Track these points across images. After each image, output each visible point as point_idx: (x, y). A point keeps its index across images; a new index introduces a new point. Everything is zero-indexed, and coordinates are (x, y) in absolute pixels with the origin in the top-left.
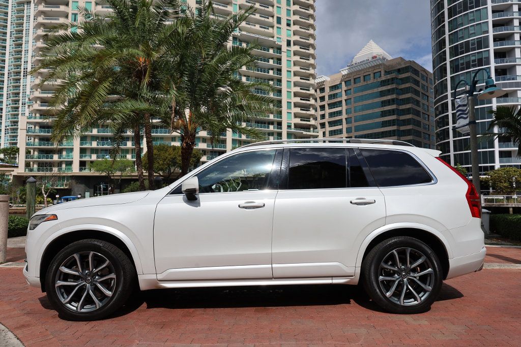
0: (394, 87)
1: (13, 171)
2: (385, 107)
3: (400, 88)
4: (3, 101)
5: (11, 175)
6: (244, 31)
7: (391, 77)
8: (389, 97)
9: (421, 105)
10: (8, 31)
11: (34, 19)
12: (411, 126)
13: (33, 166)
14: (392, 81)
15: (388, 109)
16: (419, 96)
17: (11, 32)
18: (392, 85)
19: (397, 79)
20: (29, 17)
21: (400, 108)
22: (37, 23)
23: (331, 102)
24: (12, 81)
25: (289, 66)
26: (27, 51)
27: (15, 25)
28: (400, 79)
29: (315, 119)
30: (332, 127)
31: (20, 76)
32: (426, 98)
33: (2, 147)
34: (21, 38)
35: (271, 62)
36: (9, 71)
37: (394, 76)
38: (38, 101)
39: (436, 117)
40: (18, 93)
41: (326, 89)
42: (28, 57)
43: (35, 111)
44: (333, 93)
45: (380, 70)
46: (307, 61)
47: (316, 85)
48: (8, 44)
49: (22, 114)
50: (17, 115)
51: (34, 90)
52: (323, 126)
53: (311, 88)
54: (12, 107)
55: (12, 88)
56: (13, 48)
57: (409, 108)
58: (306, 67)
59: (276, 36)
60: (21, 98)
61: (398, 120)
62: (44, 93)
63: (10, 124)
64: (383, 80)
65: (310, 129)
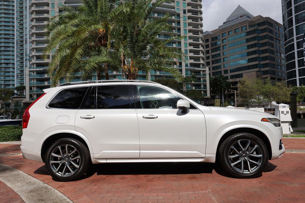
0: (256, 35)
1: (23, 100)
2: (249, 49)
3: (260, 36)
4: (14, 59)
5: (22, 102)
7: (253, 29)
8: (253, 43)
9: (275, 46)
10: (15, 17)
11: (29, 9)
12: (268, 61)
13: (34, 97)
14: (254, 32)
15: (252, 50)
16: (273, 41)
17: (17, 17)
18: (255, 34)
19: (258, 30)
20: (26, 7)
21: (260, 50)
22: (31, 11)
23: (213, 48)
24: (19, 47)
25: (185, 26)
26: (26, 28)
27: (19, 13)
28: (260, 30)
29: (203, 59)
30: (214, 64)
31: (23, 43)
32: (278, 42)
33: (16, 86)
34: (22, 20)
35: (174, 24)
36: (17, 40)
37: (256, 28)
38: (35, 58)
39: (286, 54)
40: (22, 54)
41: (209, 40)
42: (27, 32)
43: (33, 64)
44: (214, 42)
45: (245, 25)
46: (197, 22)
47: (203, 37)
48: (15, 24)
49: (25, 66)
50: (23, 67)
51: (32, 51)
52: (208, 64)
53: (200, 40)
54: (20, 62)
55: (19, 51)
56: (18, 27)
57: (266, 49)
58: (196, 26)
59: (176, 7)
60: (24, 57)
61: (259, 57)
62: (38, 53)
63: (19, 72)
64: (248, 32)
65: (200, 66)
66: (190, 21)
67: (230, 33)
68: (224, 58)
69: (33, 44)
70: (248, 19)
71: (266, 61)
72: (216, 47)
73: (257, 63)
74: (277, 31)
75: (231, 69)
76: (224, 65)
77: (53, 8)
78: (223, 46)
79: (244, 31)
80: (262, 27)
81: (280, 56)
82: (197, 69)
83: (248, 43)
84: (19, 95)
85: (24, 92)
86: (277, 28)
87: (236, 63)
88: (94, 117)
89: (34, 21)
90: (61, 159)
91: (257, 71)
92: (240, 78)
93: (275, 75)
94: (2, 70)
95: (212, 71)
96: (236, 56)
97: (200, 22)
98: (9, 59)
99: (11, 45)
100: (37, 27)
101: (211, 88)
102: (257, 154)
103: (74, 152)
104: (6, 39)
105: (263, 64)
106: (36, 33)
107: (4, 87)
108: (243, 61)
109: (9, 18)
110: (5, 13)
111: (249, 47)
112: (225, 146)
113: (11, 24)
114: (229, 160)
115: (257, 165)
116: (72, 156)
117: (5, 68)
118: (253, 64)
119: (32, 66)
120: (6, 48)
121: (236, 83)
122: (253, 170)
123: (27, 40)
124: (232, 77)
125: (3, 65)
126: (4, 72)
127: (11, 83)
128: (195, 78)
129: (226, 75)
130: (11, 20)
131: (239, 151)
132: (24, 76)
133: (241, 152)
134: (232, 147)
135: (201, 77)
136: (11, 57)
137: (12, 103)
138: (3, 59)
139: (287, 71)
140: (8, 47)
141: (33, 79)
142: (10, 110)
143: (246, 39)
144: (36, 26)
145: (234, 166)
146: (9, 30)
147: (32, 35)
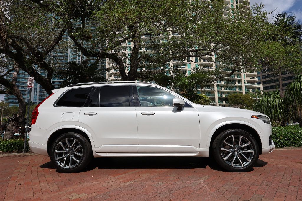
88: (97, 114)
145: (226, 161)
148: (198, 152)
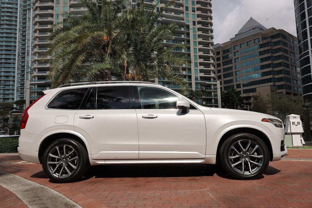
0: (269, 48)
2: (263, 63)
3: (273, 49)
4: (15, 72)
6: (164, 17)
7: (267, 42)
8: (266, 56)
9: (290, 60)
10: (18, 28)
11: (33, 20)
12: (283, 74)
14: (267, 44)
15: (266, 64)
16: (288, 54)
17: (19, 28)
19: (271, 42)
20: (29, 18)
21: (274, 63)
22: (35, 22)
23: (225, 61)
24: (20, 59)
25: (195, 38)
26: (29, 40)
27: (22, 24)
28: (273, 43)
29: (214, 73)
30: (226, 78)
31: (25, 55)
32: (293, 55)
33: (15, 100)
34: (25, 31)
35: (183, 36)
36: (18, 52)
37: (269, 41)
38: (37, 70)
39: (301, 68)
40: (24, 66)
41: (220, 53)
42: (30, 43)
43: (34, 77)
44: (225, 55)
45: (258, 37)
46: (207, 34)
47: (214, 49)
48: (18, 36)
49: (26, 79)
50: (24, 80)
51: (34, 63)
52: (219, 77)
53: (211, 52)
54: (20, 75)
55: (20, 63)
56: (20, 38)
57: (281, 63)
58: (207, 38)
59: (185, 19)
60: (26, 69)
61: (273, 71)
62: (40, 65)
63: (19, 85)
64: (261, 44)
65: (211, 80)
66: (200, 33)
67: (243, 45)
68: (236, 72)
69: (35, 56)
70: (261, 31)
71: (280, 75)
72: (228, 60)
73: (271, 76)
74: (292, 44)
75: (244, 83)
76: (236, 79)
77: (57, 18)
78: (235, 59)
79: (257, 44)
80: (276, 39)
81: (295, 70)
82: (207, 83)
83: (261, 56)
84: (18, 110)
85: (23, 106)
86: (292, 41)
87: (249, 76)
88: (93, 117)
89: (38, 32)
90: (59, 160)
91: (271, 86)
92: (253, 93)
93: (291, 89)
94: (2, 83)
95: (223, 85)
96: (249, 70)
97: (210, 34)
98: (10, 72)
99: (12, 57)
100: (40, 38)
101: (223, 103)
102: (258, 154)
103: (72, 152)
104: (7, 51)
105: (278, 78)
106: (39, 45)
107: (3, 101)
108: (256, 75)
109: (11, 29)
110: (7, 25)
111: (262, 60)
112: (225, 147)
113: (13, 35)
114: (229, 161)
115: (258, 166)
116: (70, 157)
117: (4, 81)
118: (267, 78)
119: (34, 79)
120: (7, 60)
121: (249, 98)
122: (254, 171)
123: (29, 52)
124: (245, 91)
125: (3, 78)
126: (4, 85)
127: (11, 96)
128: (206, 92)
129: (238, 90)
130: (13, 31)
131: (240, 152)
132: (25, 90)
133: (241, 153)
134: (233, 147)
135: (212, 91)
136: (11, 70)
137: (11, 118)
138: (3, 71)
139: (302, 86)
140: (9, 59)
141: (34, 93)
142: (8, 125)
143: (259, 52)
144: (38, 37)
145: (234, 167)
146: (11, 42)
147: (35, 46)
148: (204, 159)
